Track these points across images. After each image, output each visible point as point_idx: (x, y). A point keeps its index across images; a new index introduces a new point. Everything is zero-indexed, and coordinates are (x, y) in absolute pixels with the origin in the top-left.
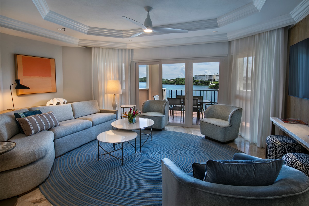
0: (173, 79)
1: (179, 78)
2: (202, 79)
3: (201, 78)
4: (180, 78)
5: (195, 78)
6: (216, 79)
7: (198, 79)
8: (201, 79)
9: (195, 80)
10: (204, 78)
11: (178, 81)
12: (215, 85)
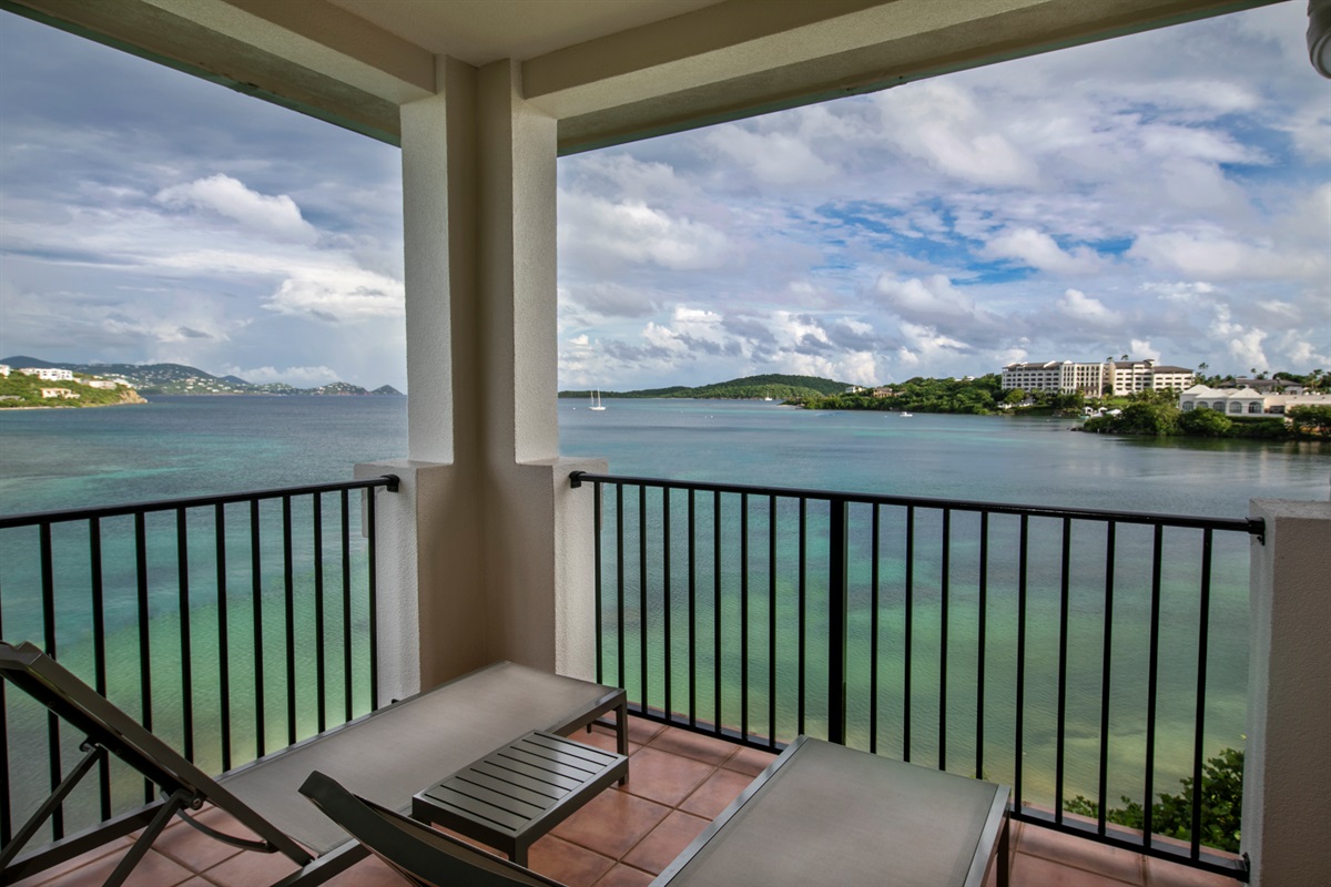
0: (892, 386)
1: (920, 380)
2: (1040, 385)
3: (1037, 377)
4: (925, 378)
5: (1004, 378)
6: (1115, 387)
7: (1022, 382)
8: (1036, 382)
9: (1004, 387)
10: (1052, 377)
11: (918, 395)
12: (1118, 415)
